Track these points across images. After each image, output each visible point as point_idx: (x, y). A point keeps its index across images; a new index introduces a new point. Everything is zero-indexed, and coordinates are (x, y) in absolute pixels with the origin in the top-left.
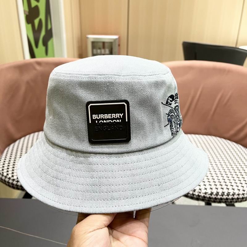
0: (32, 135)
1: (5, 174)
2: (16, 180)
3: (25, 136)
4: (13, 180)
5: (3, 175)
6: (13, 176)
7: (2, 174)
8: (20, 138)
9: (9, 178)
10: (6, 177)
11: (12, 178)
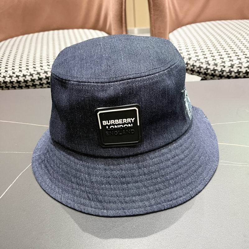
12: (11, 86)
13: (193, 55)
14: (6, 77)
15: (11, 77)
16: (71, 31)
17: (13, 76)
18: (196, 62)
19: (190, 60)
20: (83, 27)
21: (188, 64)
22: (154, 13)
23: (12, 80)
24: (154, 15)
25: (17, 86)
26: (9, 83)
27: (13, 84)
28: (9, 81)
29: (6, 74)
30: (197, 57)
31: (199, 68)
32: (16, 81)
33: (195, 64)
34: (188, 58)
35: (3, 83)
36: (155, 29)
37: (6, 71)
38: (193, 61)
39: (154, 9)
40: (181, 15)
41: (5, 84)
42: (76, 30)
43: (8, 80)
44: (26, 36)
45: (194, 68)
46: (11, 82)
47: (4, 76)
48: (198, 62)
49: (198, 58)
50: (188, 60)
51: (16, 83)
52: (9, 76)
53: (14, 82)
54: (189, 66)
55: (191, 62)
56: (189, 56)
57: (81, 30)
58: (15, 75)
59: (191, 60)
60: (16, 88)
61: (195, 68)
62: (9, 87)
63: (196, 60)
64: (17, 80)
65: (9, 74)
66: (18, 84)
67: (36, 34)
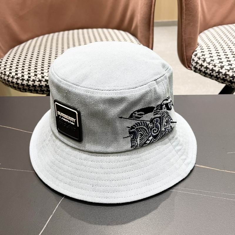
0: (41, 37)
1: (7, 73)
2: (21, 78)
3: (32, 38)
4: (18, 78)
5: (5, 75)
6: (16, 74)
7: (4, 73)
8: (27, 40)
9: (13, 77)
10: (8, 76)
11: (16, 77)
12: (39, 90)
13: (225, 63)
14: (36, 81)
15: (40, 81)
16: (95, 30)
17: (42, 80)
18: (229, 71)
19: (222, 69)
20: (107, 27)
21: (220, 72)
22: (185, 18)
23: (41, 84)
24: (185, 20)
25: (46, 90)
26: (38, 87)
27: (42, 88)
28: (38, 85)
29: (35, 78)
30: (230, 66)
31: (231, 77)
32: (44, 85)
33: (227, 73)
34: (220, 66)
35: (32, 87)
36: (185, 34)
37: (36, 75)
38: (226, 69)
39: (185, 14)
40: (208, 17)
41: (34, 88)
42: (100, 30)
43: (37, 83)
44: (51, 35)
45: (226, 77)
46: (40, 86)
47: (33, 79)
48: (231, 71)
49: (232, 67)
50: (220, 69)
51: (45, 87)
52: (38, 80)
53: (43, 86)
54: (221, 75)
55: (223, 71)
56: (221, 64)
57: (105, 30)
58: (44, 80)
59: (224, 69)
60: (45, 92)
61: (228, 77)
62: (38, 90)
63: (229, 69)
64: (46, 84)
65: (39, 78)
66: (47, 88)
67: (61, 33)
